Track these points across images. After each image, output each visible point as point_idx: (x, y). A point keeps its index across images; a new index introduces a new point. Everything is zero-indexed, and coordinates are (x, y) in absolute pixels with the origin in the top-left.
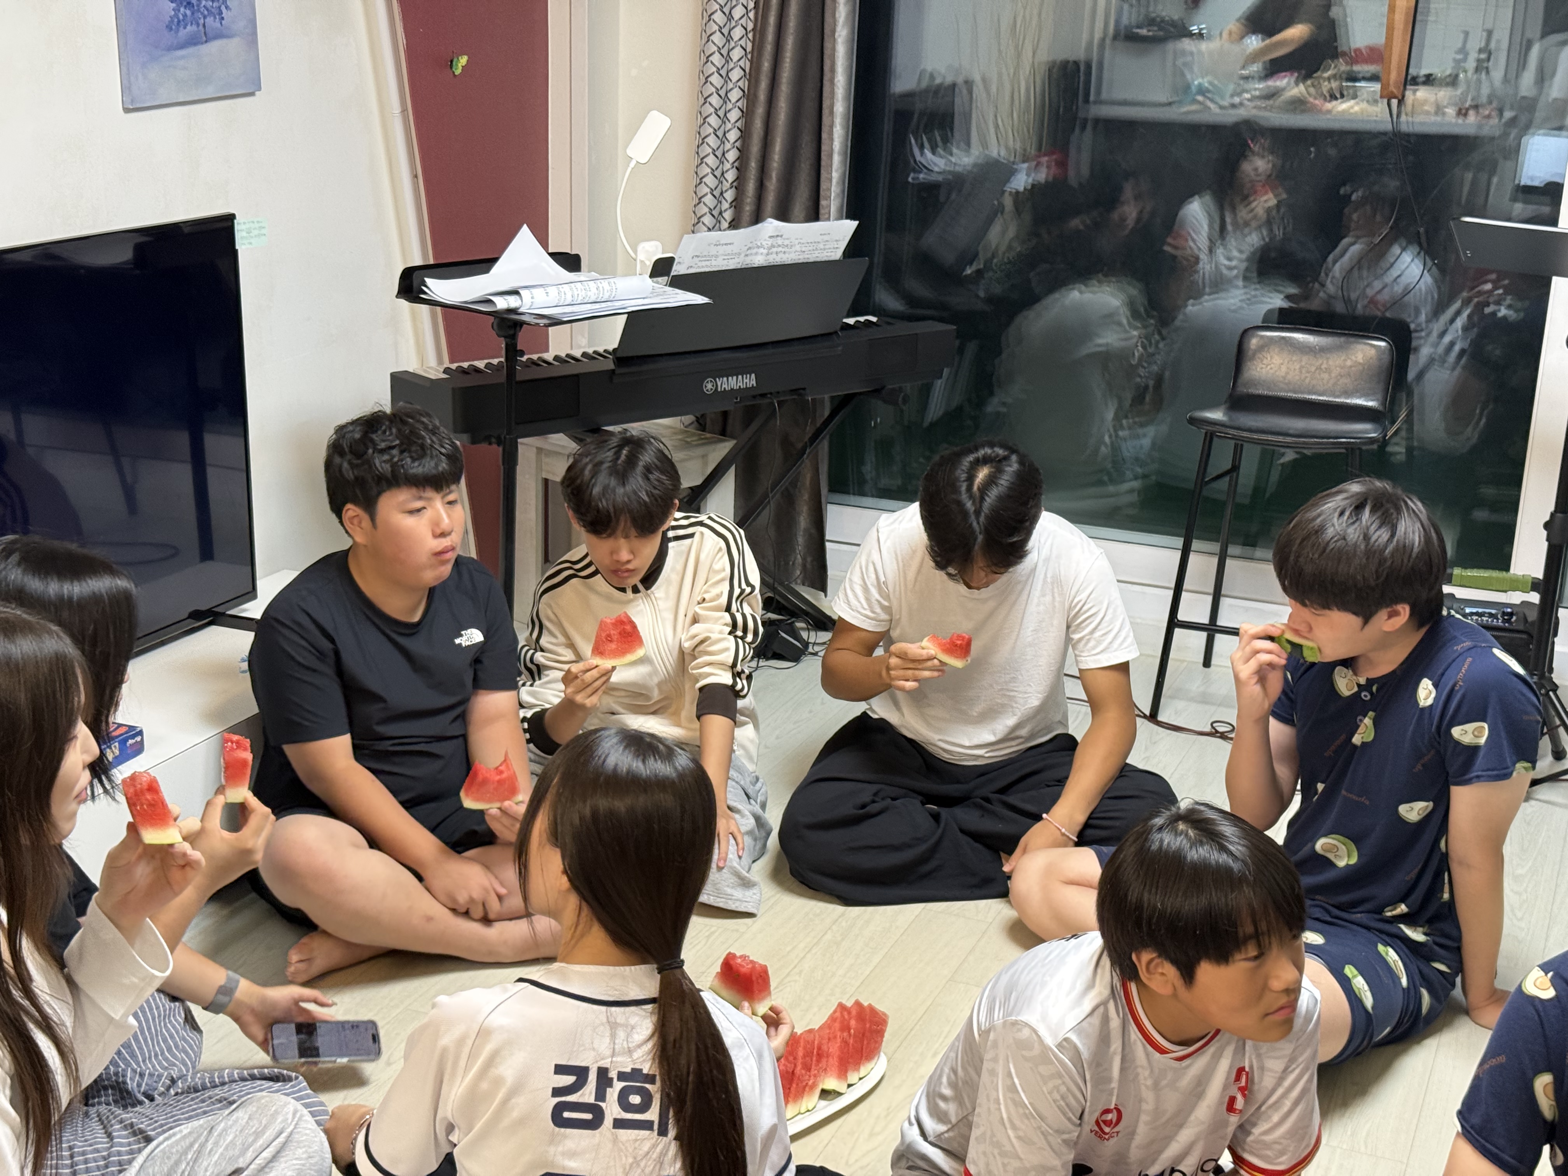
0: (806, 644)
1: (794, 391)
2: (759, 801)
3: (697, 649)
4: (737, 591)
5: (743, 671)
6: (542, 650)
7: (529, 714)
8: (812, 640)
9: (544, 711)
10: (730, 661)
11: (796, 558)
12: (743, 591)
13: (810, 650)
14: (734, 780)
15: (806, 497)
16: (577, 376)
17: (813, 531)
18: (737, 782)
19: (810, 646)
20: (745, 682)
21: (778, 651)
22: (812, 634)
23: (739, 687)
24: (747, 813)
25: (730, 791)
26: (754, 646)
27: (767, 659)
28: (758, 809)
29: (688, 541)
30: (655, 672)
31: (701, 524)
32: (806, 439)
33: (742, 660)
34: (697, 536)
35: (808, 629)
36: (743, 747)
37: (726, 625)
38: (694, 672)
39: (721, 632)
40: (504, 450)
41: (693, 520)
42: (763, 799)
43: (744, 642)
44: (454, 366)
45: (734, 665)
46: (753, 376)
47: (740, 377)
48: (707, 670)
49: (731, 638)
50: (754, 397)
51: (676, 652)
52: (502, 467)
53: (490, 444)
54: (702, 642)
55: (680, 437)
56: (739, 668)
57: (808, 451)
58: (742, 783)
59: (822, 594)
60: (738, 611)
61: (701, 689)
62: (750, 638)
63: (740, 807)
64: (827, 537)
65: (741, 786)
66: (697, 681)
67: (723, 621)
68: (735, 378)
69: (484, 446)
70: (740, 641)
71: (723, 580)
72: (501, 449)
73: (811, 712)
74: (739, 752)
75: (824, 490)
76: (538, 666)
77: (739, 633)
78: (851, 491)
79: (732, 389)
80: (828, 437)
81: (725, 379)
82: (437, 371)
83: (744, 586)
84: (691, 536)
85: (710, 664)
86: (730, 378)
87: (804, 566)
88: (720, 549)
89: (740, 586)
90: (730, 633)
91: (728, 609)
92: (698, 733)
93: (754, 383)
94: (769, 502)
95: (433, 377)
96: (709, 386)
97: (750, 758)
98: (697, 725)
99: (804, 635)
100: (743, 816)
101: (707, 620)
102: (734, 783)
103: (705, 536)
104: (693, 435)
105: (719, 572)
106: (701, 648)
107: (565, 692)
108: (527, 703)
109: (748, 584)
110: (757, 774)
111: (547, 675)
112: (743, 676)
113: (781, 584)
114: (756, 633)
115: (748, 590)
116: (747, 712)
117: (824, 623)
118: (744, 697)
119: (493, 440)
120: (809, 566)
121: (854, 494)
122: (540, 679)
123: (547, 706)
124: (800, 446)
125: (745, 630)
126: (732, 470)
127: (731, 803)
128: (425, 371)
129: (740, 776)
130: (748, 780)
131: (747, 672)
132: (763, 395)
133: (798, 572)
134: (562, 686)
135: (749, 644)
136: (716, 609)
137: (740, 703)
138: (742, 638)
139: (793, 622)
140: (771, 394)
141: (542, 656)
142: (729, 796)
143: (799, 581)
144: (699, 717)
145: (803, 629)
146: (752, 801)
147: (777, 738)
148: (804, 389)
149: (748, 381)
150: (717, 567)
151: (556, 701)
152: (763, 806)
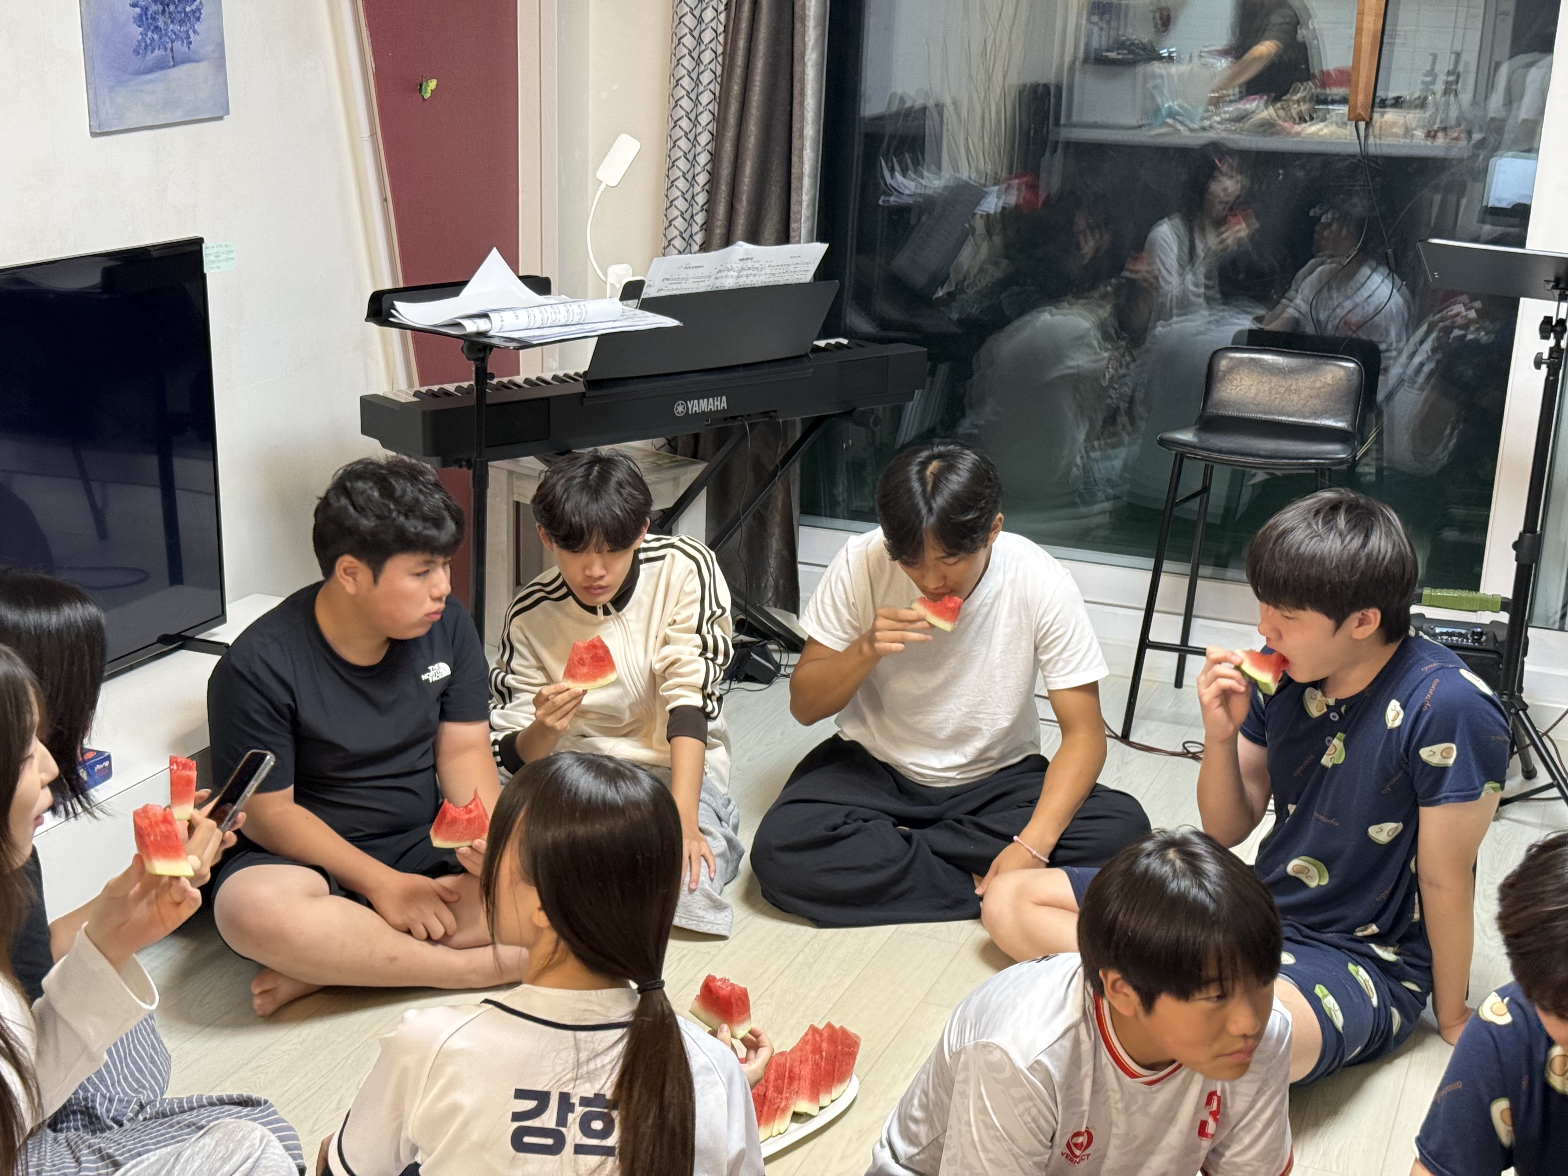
0: (778, 666)
1: (765, 414)
2: (731, 823)
3: (667, 672)
4: (708, 613)
5: (713, 693)
6: (513, 673)
7: (500, 736)
8: (784, 662)
9: (515, 734)
10: (701, 682)
11: (767, 581)
12: (713, 613)
13: (782, 672)
14: (705, 802)
15: (778, 518)
16: (547, 399)
17: (785, 553)
18: (709, 805)
19: (783, 668)
20: (715, 704)
21: (750, 674)
22: (784, 655)
23: (709, 709)
24: (720, 836)
25: (702, 814)
26: (724, 668)
27: (740, 681)
28: (729, 832)
29: (658, 564)
30: (626, 694)
31: (672, 546)
32: (778, 461)
33: (713, 682)
34: (668, 558)
35: (781, 652)
36: (715, 770)
37: (697, 646)
38: (665, 694)
39: (691, 654)
40: (474, 473)
41: (664, 542)
42: (735, 821)
43: (714, 664)
44: (424, 389)
45: (705, 686)
46: (724, 398)
47: (711, 399)
48: (677, 691)
49: (702, 660)
50: (725, 419)
51: (646, 674)
52: (472, 490)
53: (461, 467)
54: (673, 664)
55: (651, 460)
56: (709, 690)
57: (779, 473)
58: (714, 805)
59: (795, 616)
60: (709, 633)
61: (672, 711)
62: (720, 660)
63: (711, 829)
64: (800, 559)
65: (713, 808)
66: (668, 703)
67: (693, 643)
68: (706, 400)
69: (454, 469)
70: (710, 663)
71: (693, 602)
72: (471, 472)
73: (783, 734)
74: (710, 775)
75: (796, 513)
76: (509, 689)
77: (710, 655)
78: (823, 513)
79: (703, 412)
80: (799, 459)
81: (696, 401)
82: (407, 394)
83: (715, 608)
84: (662, 558)
85: (681, 686)
86: (701, 401)
87: (776, 587)
88: (691, 571)
89: (711, 608)
90: (701, 655)
91: (699, 631)
92: (669, 756)
93: (724, 405)
94: (740, 525)
95: (403, 401)
96: (680, 409)
97: (722, 781)
98: (668, 747)
99: (776, 657)
100: (715, 838)
101: (677, 641)
102: (706, 806)
103: (676, 559)
104: (665, 457)
105: (690, 594)
106: (671, 670)
107: (535, 714)
108: (498, 726)
109: (719, 606)
110: (729, 796)
111: (518, 698)
112: (714, 698)
113: (754, 606)
114: (726, 655)
115: (719, 612)
116: (719, 735)
117: (796, 646)
118: (715, 718)
119: (464, 463)
120: (781, 588)
121: (826, 516)
122: (511, 701)
123: (519, 729)
124: (771, 468)
125: (716, 652)
126: (704, 493)
127: (703, 825)
128: (395, 394)
129: (712, 799)
130: (720, 802)
131: (717, 693)
132: (734, 418)
133: (770, 595)
134: (533, 709)
135: (720, 666)
136: (687, 631)
137: (711, 725)
138: (713, 660)
139: (765, 644)
140: (742, 416)
141: (513, 679)
142: (701, 818)
143: (771, 603)
144: (669, 740)
145: (775, 651)
146: (724, 824)
147: (749, 760)
148: (775, 411)
149: (719, 403)
150: (687, 589)
151: (527, 724)
152: (735, 828)
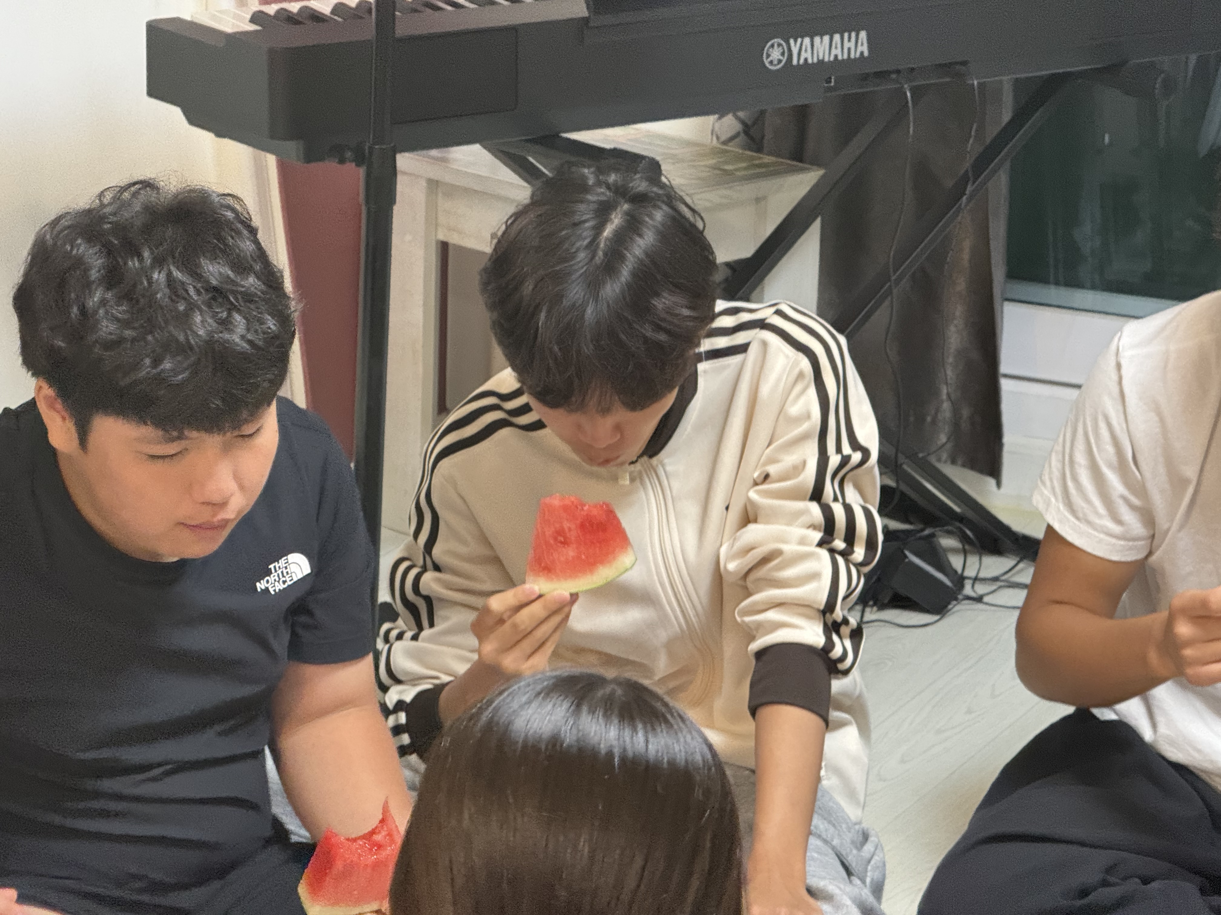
0: (960, 580)
1: (945, 68)
2: (868, 880)
4: (834, 460)
5: (845, 621)
6: (437, 568)
7: (409, 694)
8: (970, 572)
10: (823, 597)
12: (846, 460)
13: (968, 590)
14: (819, 837)
15: (961, 284)
16: (513, 30)
17: (975, 355)
19: (968, 585)
20: (848, 644)
21: (903, 592)
22: (973, 560)
23: (837, 651)
26: (867, 569)
27: (882, 607)
29: (734, 360)
31: (762, 324)
32: (967, 164)
33: (845, 598)
34: (753, 350)
35: (965, 553)
36: (838, 772)
37: (814, 527)
38: (747, 619)
39: (802, 541)
40: (368, 175)
42: (877, 875)
43: (847, 562)
44: (271, 9)
45: (830, 606)
46: (863, 35)
47: (837, 37)
48: (772, 615)
49: (824, 554)
50: (865, 77)
51: (705, 581)
52: (364, 209)
53: (342, 161)
54: (765, 560)
55: (712, 162)
56: (839, 613)
60: (836, 499)
61: (760, 654)
62: (859, 553)
63: (831, 888)
65: (833, 848)
66: (752, 638)
67: (805, 519)
68: (826, 38)
69: (330, 166)
70: (840, 560)
71: (804, 438)
72: (362, 172)
74: (828, 781)
75: (999, 273)
76: (428, 600)
77: (840, 544)
78: (1052, 278)
79: (821, 62)
80: (1007, 165)
81: (807, 40)
82: (236, 17)
83: (847, 449)
84: (743, 348)
85: (779, 605)
86: (817, 39)
88: (801, 375)
89: (839, 450)
90: (820, 544)
91: (817, 495)
92: (753, 744)
93: (864, 49)
94: (889, 292)
96: (776, 54)
97: (852, 794)
98: (749, 725)
99: (956, 562)
101: (773, 516)
102: (819, 843)
103: (772, 350)
104: (739, 158)
105: (798, 420)
106: (762, 572)
107: (479, 651)
108: (407, 673)
109: (855, 445)
110: (865, 825)
111: (446, 618)
112: (845, 630)
114: (871, 544)
115: (857, 457)
116: (847, 702)
117: (996, 540)
118: (846, 672)
119: (349, 154)
121: (1057, 283)
122: (432, 625)
123: (446, 679)
125: (850, 537)
127: (814, 882)
129: (832, 829)
130: (848, 837)
131: (853, 622)
132: (882, 75)
136: (794, 495)
137: (837, 685)
138: (846, 554)
139: (932, 535)
140: (898, 72)
141: (438, 580)
142: (811, 868)
144: (753, 711)
145: (955, 551)
146: (856, 881)
147: (903, 761)
148: (964, 63)
149: (852, 44)
150: (794, 410)
152: (878, 890)
